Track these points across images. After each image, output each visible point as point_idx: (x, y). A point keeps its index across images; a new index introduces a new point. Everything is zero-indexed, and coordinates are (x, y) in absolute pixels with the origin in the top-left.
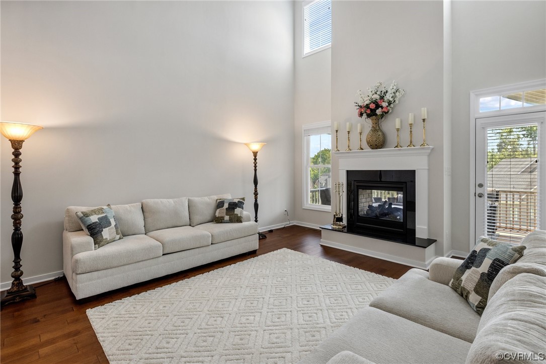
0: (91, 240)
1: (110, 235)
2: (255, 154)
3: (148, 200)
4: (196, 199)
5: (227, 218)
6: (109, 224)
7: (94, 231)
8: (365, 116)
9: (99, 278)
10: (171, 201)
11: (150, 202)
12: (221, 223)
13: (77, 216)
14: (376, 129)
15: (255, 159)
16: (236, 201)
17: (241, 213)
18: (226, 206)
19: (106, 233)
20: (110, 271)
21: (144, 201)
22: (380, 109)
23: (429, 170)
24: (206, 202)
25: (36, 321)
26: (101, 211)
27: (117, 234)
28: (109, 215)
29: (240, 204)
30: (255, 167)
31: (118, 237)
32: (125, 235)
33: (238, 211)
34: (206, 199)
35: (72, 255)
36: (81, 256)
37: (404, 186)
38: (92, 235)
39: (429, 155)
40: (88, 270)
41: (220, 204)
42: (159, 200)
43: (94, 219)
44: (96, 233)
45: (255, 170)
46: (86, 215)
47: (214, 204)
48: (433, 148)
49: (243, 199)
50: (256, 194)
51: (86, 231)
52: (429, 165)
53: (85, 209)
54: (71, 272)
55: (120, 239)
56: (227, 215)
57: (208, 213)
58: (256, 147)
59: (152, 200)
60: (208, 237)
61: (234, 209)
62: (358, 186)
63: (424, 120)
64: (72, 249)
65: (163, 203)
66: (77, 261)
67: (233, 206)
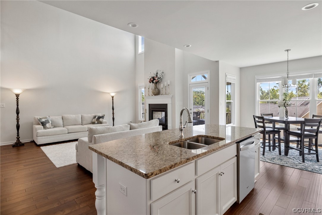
0: (43, 127)
1: (49, 126)
2: (113, 97)
3: (64, 115)
4: (85, 115)
5: (96, 122)
6: (49, 122)
7: (43, 124)
8: (151, 83)
9: (45, 138)
10: (74, 116)
11: (65, 116)
12: (94, 124)
13: (38, 119)
14: (156, 87)
15: (113, 99)
16: (101, 116)
17: (102, 120)
18: (97, 118)
19: (48, 125)
20: (48, 137)
21: (63, 115)
22: (155, 80)
23: (172, 103)
24: (89, 116)
25: (25, 149)
26: (46, 118)
27: (52, 126)
28: (49, 119)
29: (102, 117)
30: (113, 102)
31: (52, 127)
32: (55, 127)
33: (101, 120)
34: (90, 115)
35: (36, 131)
36: (39, 131)
37: (165, 110)
38: (43, 125)
39: (172, 98)
40: (41, 135)
41: (95, 117)
42: (69, 115)
43: (43, 120)
44: (44, 125)
45: (113, 104)
46: (41, 119)
47: (93, 117)
48: (173, 96)
49: (104, 115)
50: (113, 114)
51: (41, 124)
52: (172, 102)
53: (40, 117)
54: (36, 137)
55: (53, 128)
56: (96, 121)
57: (90, 121)
58: (113, 94)
59: (66, 115)
60: (86, 128)
61: (99, 119)
62: (152, 110)
63: (169, 85)
64: (36, 129)
65: (71, 116)
66: (37, 132)
67: (99, 118)
